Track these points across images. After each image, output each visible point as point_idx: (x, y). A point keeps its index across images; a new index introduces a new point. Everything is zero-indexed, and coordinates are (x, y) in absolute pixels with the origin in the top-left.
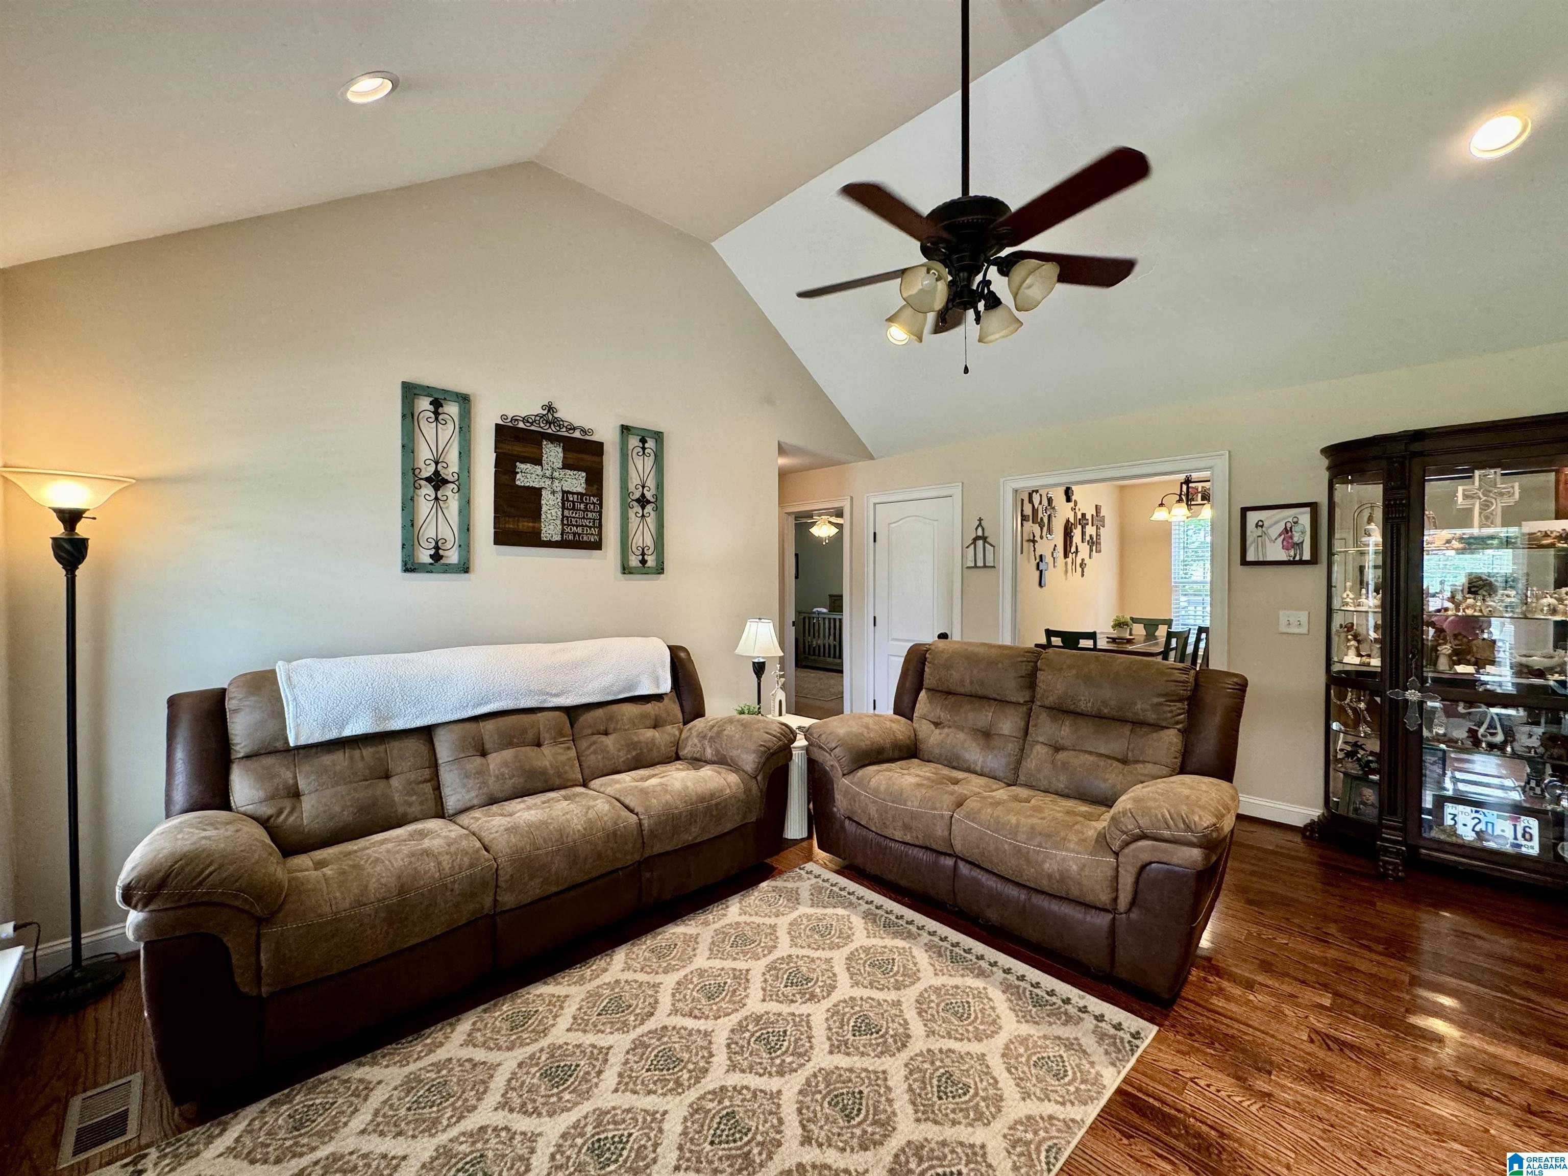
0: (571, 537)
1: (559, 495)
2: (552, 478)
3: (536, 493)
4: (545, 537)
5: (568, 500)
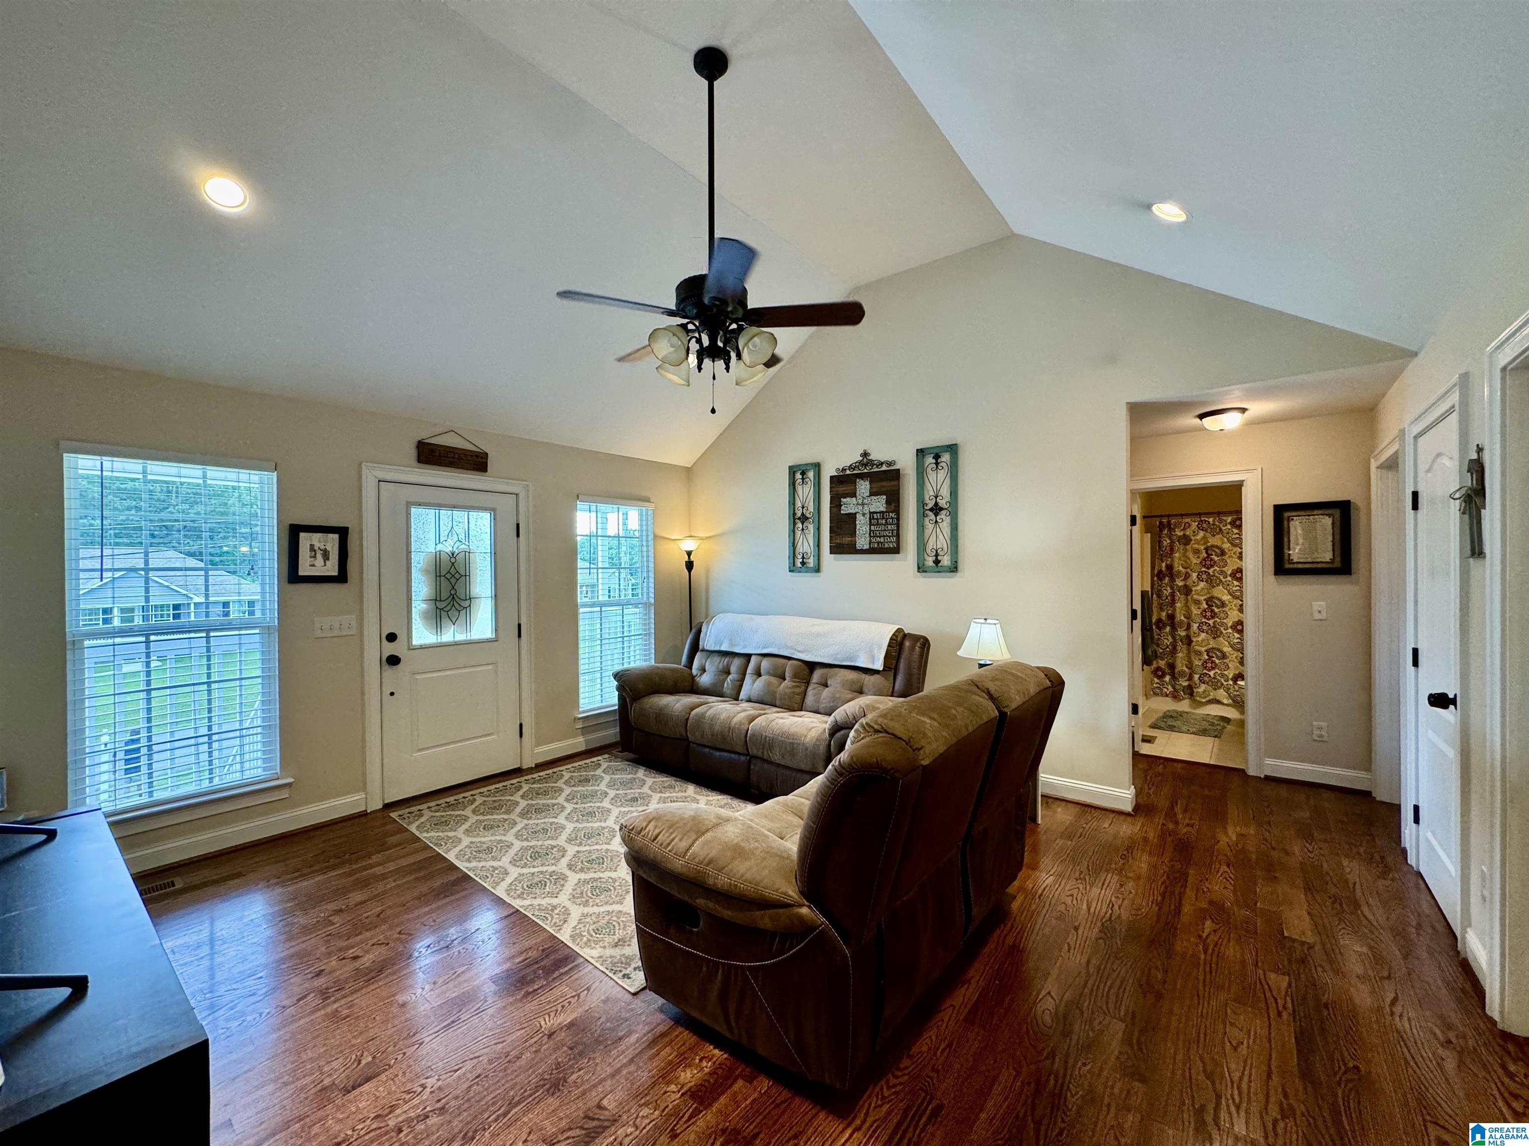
0: (876, 545)
1: (868, 516)
2: (863, 504)
3: (852, 517)
4: (859, 546)
5: (873, 519)
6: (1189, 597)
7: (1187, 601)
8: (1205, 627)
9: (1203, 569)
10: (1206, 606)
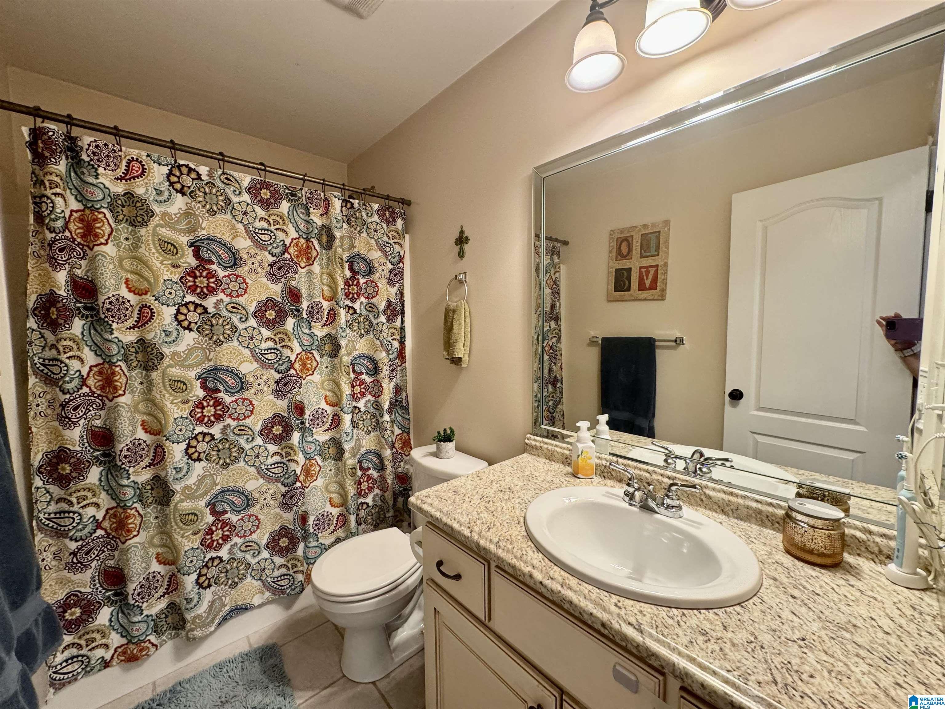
6: (155, 375)
7: (149, 385)
8: (202, 447)
9: (189, 298)
10: (201, 393)
